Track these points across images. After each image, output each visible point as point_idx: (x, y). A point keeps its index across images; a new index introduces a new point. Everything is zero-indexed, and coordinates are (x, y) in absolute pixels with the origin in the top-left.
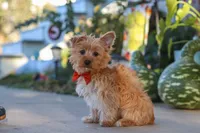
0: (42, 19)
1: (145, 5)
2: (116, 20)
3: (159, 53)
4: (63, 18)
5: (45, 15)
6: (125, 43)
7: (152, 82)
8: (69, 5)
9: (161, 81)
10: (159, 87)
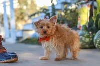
0: (41, 13)
1: (88, 4)
2: (75, 11)
3: (94, 26)
4: (50, 12)
5: (42, 11)
6: (79, 22)
7: (91, 39)
8: (53, 5)
9: (95, 38)
10: (94, 41)
